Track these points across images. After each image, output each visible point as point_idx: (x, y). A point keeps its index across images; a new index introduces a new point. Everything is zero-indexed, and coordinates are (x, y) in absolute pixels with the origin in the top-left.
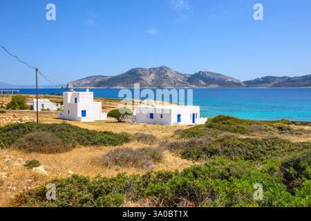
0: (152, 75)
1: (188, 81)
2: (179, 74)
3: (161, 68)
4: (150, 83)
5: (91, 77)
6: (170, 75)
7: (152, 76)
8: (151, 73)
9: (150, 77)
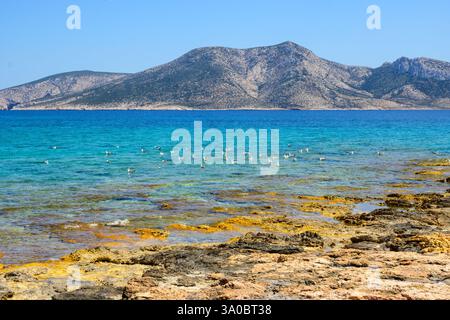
0: (257, 70)
1: (365, 87)
2: (335, 66)
3: (283, 49)
4: (254, 95)
5: (63, 76)
6: (314, 70)
7: (258, 72)
8: (252, 62)
9: (250, 77)
